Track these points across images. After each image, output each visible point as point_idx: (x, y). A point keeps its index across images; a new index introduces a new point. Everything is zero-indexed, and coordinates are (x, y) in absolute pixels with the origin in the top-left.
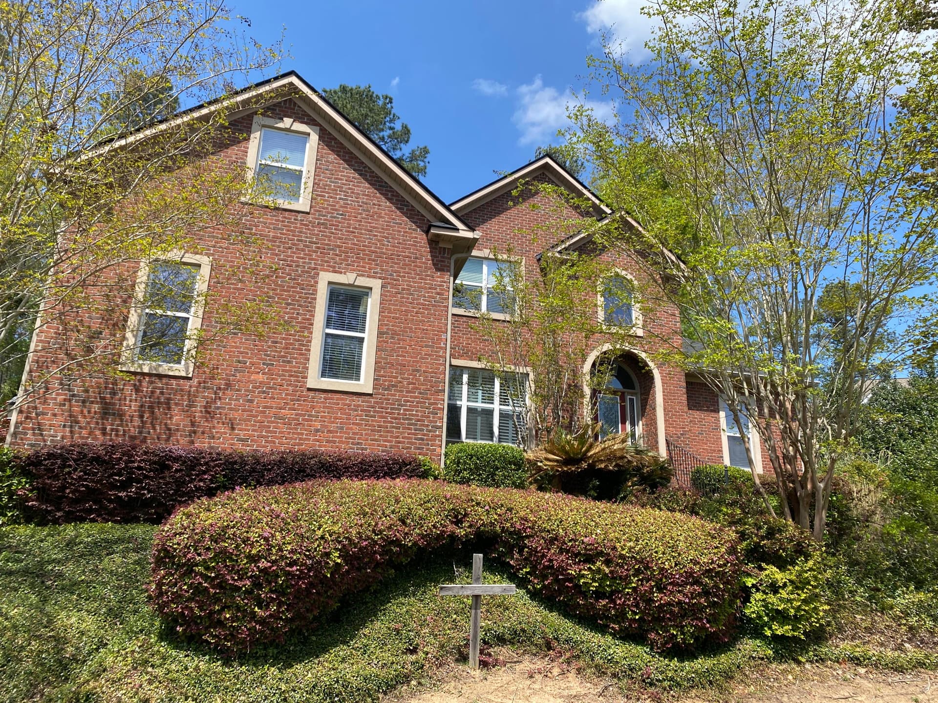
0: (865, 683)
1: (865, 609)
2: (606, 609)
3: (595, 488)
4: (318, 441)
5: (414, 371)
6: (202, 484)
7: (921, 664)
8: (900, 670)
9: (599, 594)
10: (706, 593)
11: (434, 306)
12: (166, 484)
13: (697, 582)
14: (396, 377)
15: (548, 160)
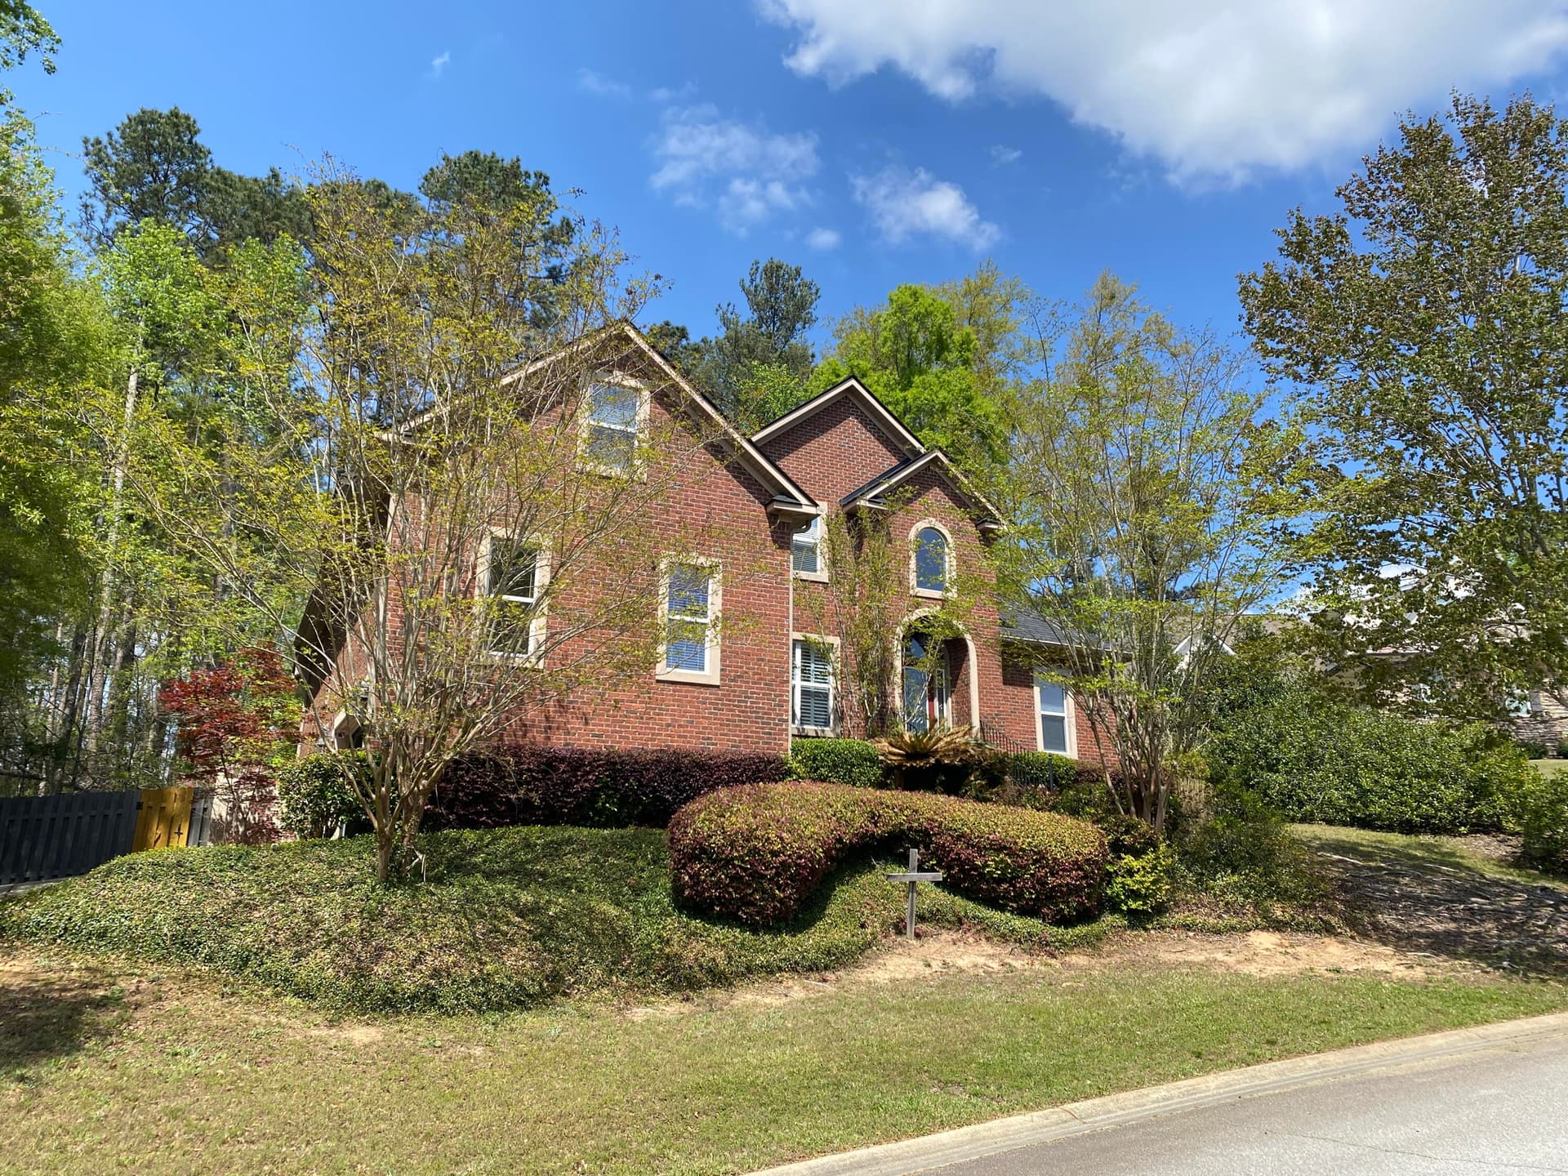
0: (1193, 941)
1: (1193, 891)
2: (1007, 891)
3: (942, 783)
4: (669, 736)
5: (758, 660)
6: (587, 785)
7: (1233, 928)
8: (1218, 932)
9: (999, 881)
10: (1085, 877)
11: (776, 588)
12: (553, 786)
13: (1080, 868)
14: (742, 667)
15: (853, 382)
